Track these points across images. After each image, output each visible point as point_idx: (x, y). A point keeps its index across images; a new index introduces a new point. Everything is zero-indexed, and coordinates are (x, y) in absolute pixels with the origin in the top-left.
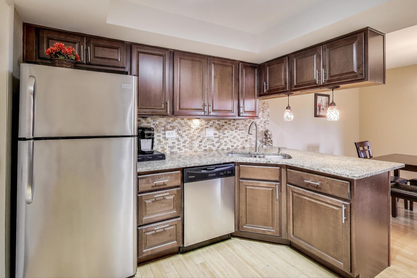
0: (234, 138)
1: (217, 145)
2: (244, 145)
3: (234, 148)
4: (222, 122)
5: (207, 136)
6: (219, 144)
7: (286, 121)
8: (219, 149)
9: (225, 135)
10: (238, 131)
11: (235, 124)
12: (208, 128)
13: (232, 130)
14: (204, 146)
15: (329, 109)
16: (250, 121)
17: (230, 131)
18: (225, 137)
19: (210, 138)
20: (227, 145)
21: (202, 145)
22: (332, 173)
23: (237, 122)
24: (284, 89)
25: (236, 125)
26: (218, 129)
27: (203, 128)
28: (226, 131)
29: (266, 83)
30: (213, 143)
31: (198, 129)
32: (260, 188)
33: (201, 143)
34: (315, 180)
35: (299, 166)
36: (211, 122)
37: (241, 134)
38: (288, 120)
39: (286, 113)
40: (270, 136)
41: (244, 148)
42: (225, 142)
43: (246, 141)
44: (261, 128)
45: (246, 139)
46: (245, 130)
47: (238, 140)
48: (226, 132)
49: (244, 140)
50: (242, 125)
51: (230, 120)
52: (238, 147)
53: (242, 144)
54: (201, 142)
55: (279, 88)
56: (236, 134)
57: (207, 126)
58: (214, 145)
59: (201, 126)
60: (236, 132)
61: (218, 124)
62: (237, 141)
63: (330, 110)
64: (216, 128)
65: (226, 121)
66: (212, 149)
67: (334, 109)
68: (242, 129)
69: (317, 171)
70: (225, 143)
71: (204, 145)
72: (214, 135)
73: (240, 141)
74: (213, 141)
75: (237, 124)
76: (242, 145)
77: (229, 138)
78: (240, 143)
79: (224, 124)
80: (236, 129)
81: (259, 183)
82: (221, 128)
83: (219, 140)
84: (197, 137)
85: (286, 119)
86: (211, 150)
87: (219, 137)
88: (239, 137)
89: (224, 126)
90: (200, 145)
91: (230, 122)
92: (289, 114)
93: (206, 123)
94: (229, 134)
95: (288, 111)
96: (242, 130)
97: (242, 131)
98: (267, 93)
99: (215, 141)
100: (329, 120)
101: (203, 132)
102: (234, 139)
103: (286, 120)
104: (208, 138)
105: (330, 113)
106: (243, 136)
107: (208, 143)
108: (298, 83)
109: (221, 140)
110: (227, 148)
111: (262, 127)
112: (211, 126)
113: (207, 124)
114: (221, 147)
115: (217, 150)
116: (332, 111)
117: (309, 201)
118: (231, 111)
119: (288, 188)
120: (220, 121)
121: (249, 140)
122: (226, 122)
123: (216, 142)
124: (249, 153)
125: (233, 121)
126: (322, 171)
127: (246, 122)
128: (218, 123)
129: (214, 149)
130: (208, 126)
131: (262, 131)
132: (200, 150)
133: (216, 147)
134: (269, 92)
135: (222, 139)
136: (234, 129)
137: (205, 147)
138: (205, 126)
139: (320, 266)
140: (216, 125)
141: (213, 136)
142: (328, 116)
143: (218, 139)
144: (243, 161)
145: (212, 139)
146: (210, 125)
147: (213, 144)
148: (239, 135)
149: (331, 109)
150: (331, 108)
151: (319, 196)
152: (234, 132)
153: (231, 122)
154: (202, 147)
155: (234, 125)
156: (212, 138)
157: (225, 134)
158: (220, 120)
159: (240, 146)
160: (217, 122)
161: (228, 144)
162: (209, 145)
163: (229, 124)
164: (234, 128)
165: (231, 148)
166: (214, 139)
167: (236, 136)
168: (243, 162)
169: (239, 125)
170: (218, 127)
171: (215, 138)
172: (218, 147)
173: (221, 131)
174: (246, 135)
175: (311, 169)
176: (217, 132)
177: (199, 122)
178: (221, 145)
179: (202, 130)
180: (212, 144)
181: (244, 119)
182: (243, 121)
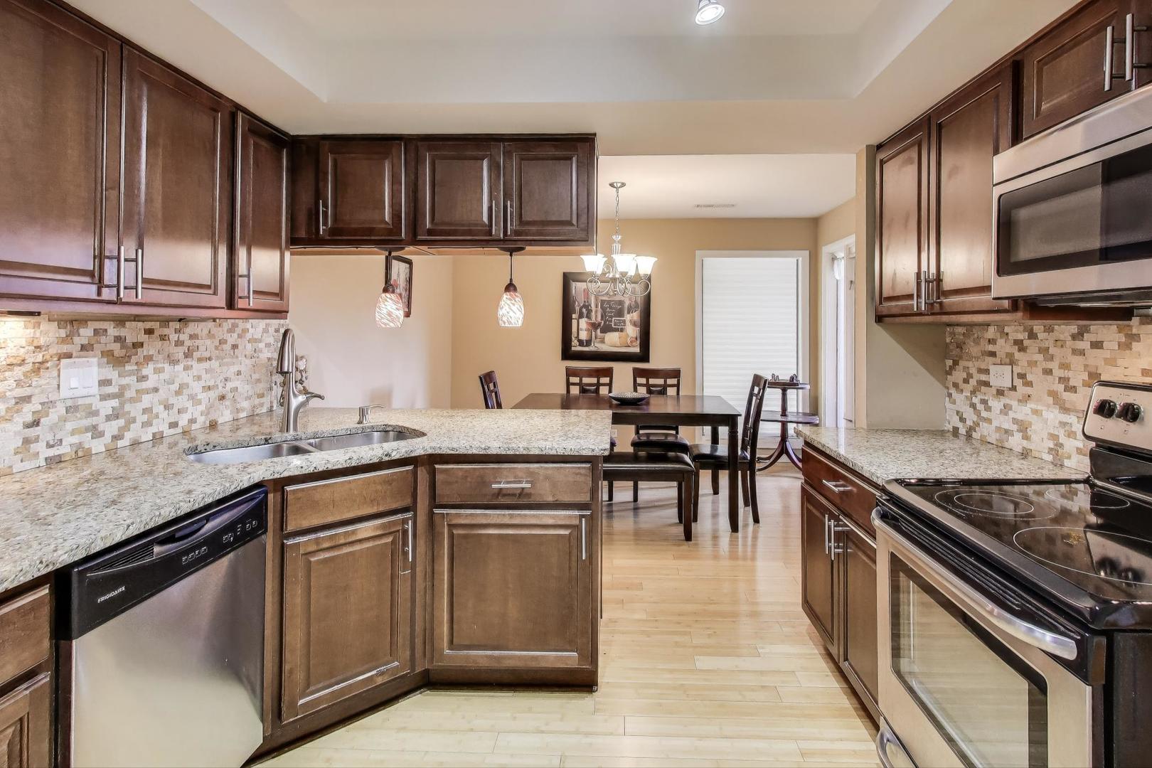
0: (178, 393)
1: (112, 428)
2: (212, 417)
3: (179, 430)
4: (132, 332)
5: (64, 393)
6: (121, 422)
7: (383, 326)
8: (120, 443)
9: (144, 385)
10: (194, 363)
11: (183, 337)
12: (69, 356)
13: (174, 362)
14: (52, 443)
15: (504, 298)
16: (235, 326)
17: (166, 366)
18: (147, 392)
19: (80, 402)
20: (155, 422)
21: (37, 440)
22: (561, 452)
23: (192, 328)
24: (390, 232)
25: (188, 343)
26: (117, 361)
27: (48, 357)
28: (151, 366)
29: (325, 206)
30: (94, 420)
31: (20, 365)
32: (357, 547)
33: (32, 432)
34: (515, 477)
35: (475, 451)
36: (86, 333)
37: (204, 376)
38: (392, 325)
39: (386, 303)
40: (303, 374)
41: (213, 426)
42: (145, 411)
43: (222, 398)
44: (265, 350)
45: (220, 391)
46: (218, 358)
47: (192, 397)
48: (148, 370)
49: (213, 395)
50: (208, 342)
51: (165, 321)
52: (194, 427)
53: (206, 413)
54: (36, 423)
55: (374, 228)
56: (185, 377)
57: (65, 348)
58: (96, 433)
59: (36, 347)
60: (186, 368)
61: (118, 339)
62: (189, 404)
63: (508, 302)
64: (108, 354)
65: (149, 325)
66: (90, 449)
67: (517, 299)
68: (207, 355)
69: (525, 453)
70: (145, 418)
71: (50, 438)
72: (100, 385)
73: (199, 402)
74: (96, 413)
75: (192, 337)
76: (208, 413)
77: (162, 394)
78: (202, 408)
79: (143, 337)
80: (188, 355)
81: (354, 532)
82: (130, 357)
83: (122, 405)
84: (13, 401)
85: (385, 321)
86: (82, 455)
87: (119, 395)
88: (196, 387)
89: (142, 345)
90: (27, 441)
91: (165, 331)
92: (394, 307)
93: (63, 333)
94: (163, 376)
95: (391, 299)
96: (210, 359)
97: (206, 365)
98: (328, 238)
99: (103, 413)
100: (507, 325)
101: (45, 380)
102: (180, 397)
103: (385, 324)
104: (69, 403)
105: (508, 310)
106: (211, 383)
107: (69, 426)
108: (436, 224)
109: (127, 407)
110: (154, 434)
111: (268, 345)
112: (83, 348)
113: (68, 339)
114: (129, 436)
115: (111, 452)
116: (514, 305)
117: (500, 536)
118: (209, 287)
119: (437, 519)
120: (124, 326)
121: (230, 396)
122: (150, 332)
123: (108, 418)
124: (266, 440)
125: (177, 325)
126: (537, 452)
127: (220, 329)
128: (117, 334)
129: (98, 446)
130: (74, 349)
131: (269, 359)
132: (28, 465)
133: (107, 438)
134: (334, 235)
135: (132, 400)
136: (181, 356)
137: (52, 446)
138: (53, 351)
139: (515, 691)
140: (107, 342)
141: (95, 390)
142: (503, 315)
143: (115, 403)
144: (303, 469)
145: (91, 404)
146: (82, 346)
147: (95, 427)
148: (199, 378)
149: (510, 300)
150: (510, 295)
151: (525, 515)
152: (179, 367)
153: (169, 331)
154: (40, 447)
155: (179, 343)
156: (87, 401)
157: (143, 378)
158: (128, 324)
159: (201, 420)
160: (113, 331)
161: (157, 416)
162: (73, 433)
163: (163, 338)
164: (179, 352)
165: (168, 432)
166: (97, 404)
167: (187, 385)
168: (304, 473)
169: (197, 342)
170: (116, 347)
171: (104, 398)
172: (116, 438)
173: (128, 367)
174: (221, 378)
175: (509, 453)
176: (112, 374)
177: (28, 331)
178: (126, 428)
179: (39, 368)
180: (87, 430)
181: (214, 320)
182: (210, 324)
